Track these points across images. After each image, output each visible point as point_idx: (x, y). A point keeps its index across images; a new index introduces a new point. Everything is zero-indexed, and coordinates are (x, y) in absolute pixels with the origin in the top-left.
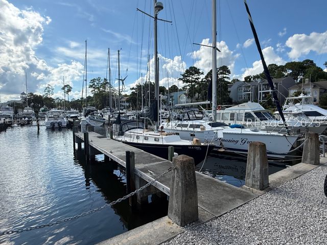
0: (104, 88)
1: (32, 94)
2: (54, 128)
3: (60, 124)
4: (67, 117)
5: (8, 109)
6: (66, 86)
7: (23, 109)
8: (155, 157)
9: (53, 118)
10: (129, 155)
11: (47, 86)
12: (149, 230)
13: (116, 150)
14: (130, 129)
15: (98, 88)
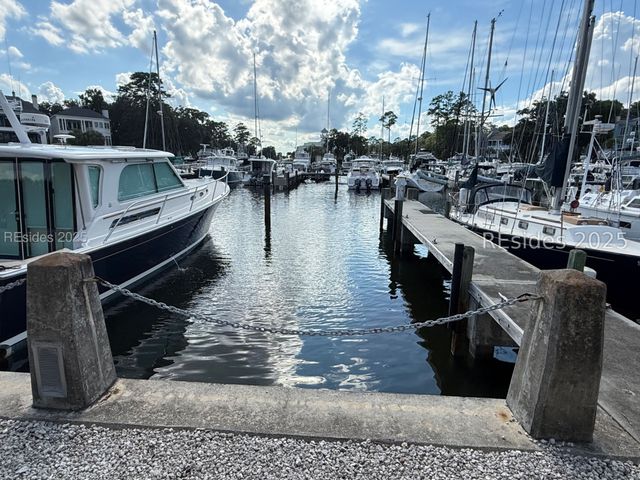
0: (458, 113)
1: (335, 131)
2: (360, 190)
3: (368, 182)
4: (382, 172)
5: (303, 155)
6: (387, 114)
7: (322, 156)
8: (529, 269)
9: (359, 173)
10: (462, 253)
11: (358, 116)
12: (449, 410)
13: (447, 240)
14: (492, 202)
15: (446, 114)
